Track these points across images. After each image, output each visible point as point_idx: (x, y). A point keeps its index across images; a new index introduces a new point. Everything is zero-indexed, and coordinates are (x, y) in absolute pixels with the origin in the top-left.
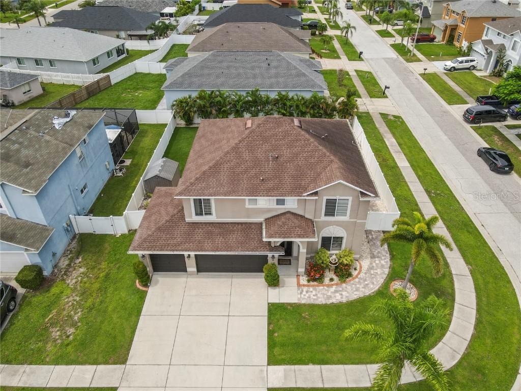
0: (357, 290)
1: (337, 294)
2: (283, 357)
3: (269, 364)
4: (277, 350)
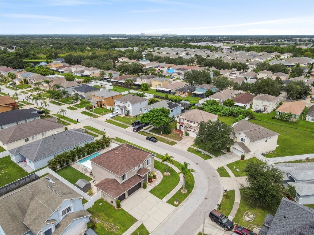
1: (158, 182)
2: (162, 197)
3: (161, 200)
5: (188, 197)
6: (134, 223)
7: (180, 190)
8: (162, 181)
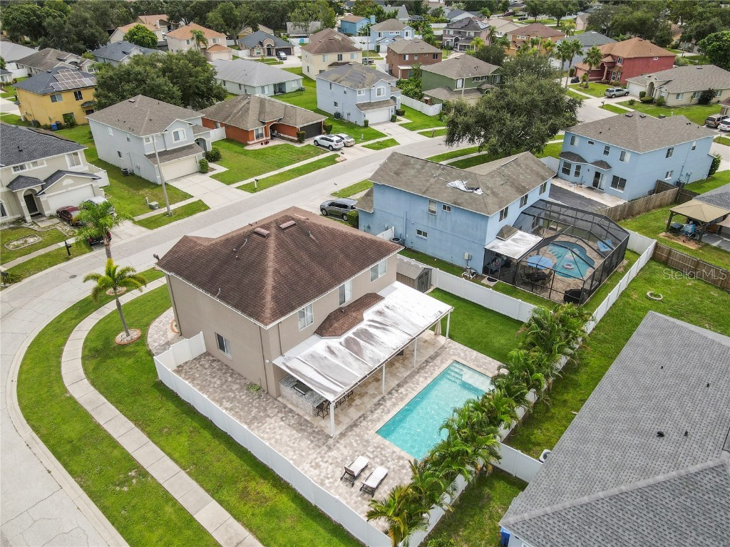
7: (129, 291)
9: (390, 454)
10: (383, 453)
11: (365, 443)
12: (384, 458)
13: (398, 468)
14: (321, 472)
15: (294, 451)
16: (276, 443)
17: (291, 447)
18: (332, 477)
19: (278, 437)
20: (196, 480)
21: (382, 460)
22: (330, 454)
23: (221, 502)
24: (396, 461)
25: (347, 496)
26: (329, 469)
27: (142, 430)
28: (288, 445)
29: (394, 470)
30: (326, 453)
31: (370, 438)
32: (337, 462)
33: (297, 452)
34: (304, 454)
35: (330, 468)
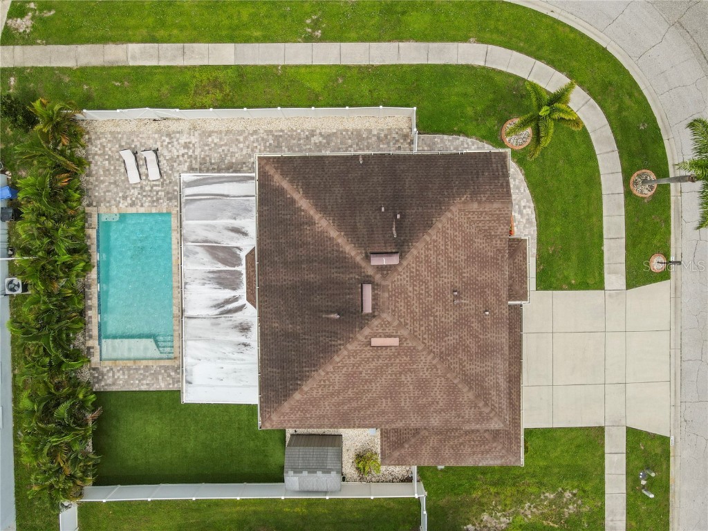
0: (518, 188)
1: (524, 211)
2: (597, 274)
3: (603, 289)
4: (591, 281)
5: (672, 199)
6: (603, 446)
7: (628, 194)
8: (536, 199)
9: (143, 202)
10: (149, 199)
11: (170, 195)
12: (144, 194)
13: (128, 194)
14: (179, 144)
15: (215, 144)
16: (237, 140)
17: (222, 146)
18: (167, 146)
19: (241, 145)
20: (264, 67)
21: (144, 191)
22: (187, 164)
23: (226, 67)
24: (134, 199)
25: (143, 141)
26: (175, 151)
27: (360, 67)
28: (225, 145)
29: (128, 189)
30: (191, 162)
31: (170, 204)
32: (175, 162)
33: (213, 145)
34: (206, 148)
35: (176, 154)
